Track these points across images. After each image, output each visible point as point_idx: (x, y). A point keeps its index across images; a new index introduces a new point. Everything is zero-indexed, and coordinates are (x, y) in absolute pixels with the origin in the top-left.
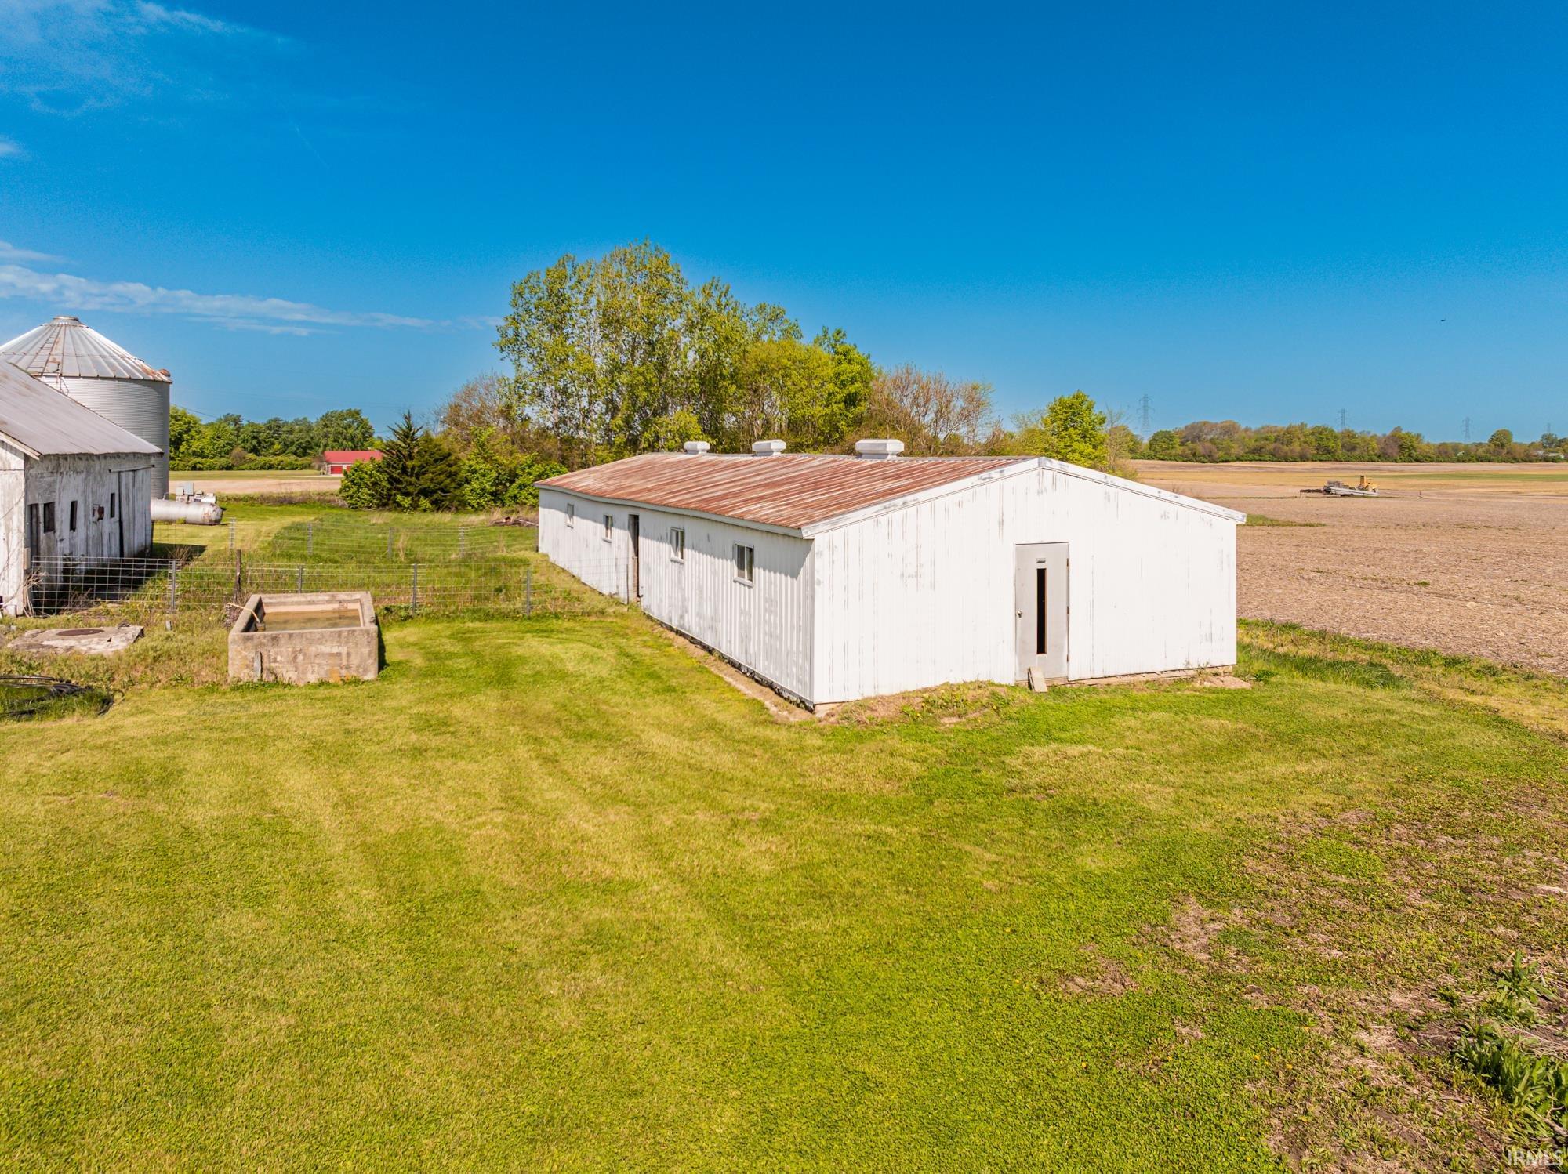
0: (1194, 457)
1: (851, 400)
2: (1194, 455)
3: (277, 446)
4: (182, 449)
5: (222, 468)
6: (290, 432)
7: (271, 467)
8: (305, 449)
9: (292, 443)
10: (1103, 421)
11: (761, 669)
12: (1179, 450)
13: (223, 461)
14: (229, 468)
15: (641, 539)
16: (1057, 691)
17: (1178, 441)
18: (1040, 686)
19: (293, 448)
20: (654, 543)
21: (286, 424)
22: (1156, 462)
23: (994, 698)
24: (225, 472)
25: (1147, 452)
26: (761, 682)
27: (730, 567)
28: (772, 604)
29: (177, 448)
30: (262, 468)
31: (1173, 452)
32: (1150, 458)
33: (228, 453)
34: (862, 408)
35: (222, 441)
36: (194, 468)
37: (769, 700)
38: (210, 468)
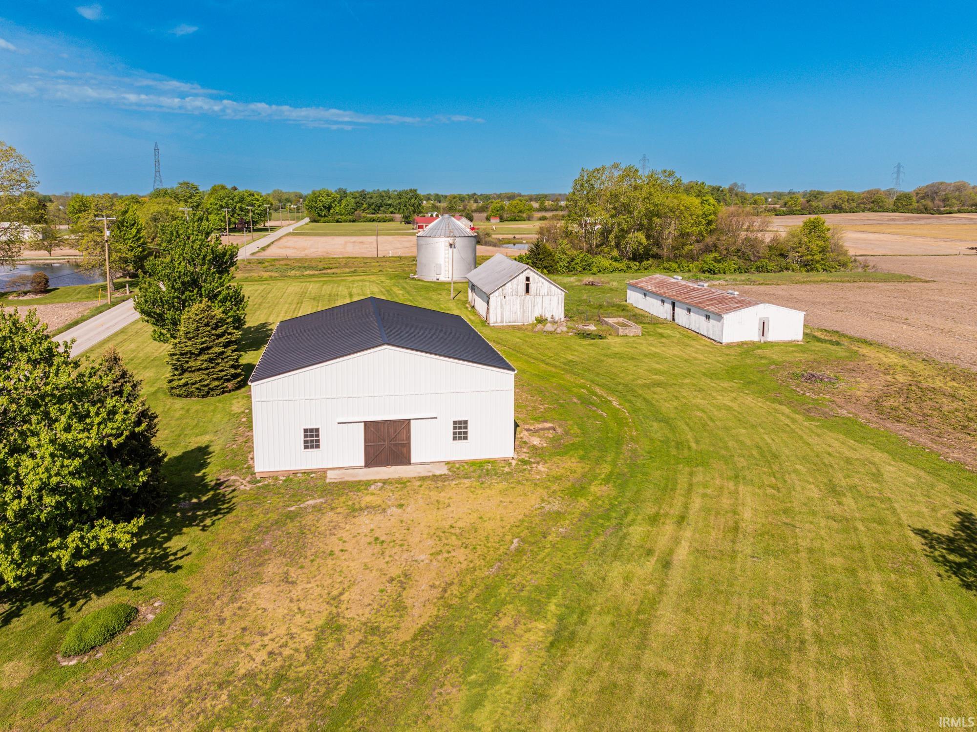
0: (926, 210)
1: (709, 223)
2: (926, 209)
3: (365, 206)
4: (331, 211)
5: (351, 221)
6: (371, 198)
7: (374, 221)
8: (379, 207)
9: (373, 204)
10: (828, 230)
11: (711, 337)
12: (915, 205)
13: (350, 217)
14: (354, 221)
15: (676, 308)
16: (765, 343)
17: (914, 199)
18: (762, 342)
19: (373, 207)
20: (681, 310)
21: (368, 193)
22: (897, 214)
23: (753, 343)
24: (352, 223)
25: (891, 207)
26: (711, 339)
27: (705, 318)
28: (714, 326)
29: (329, 211)
30: (369, 221)
31: (911, 207)
32: (894, 211)
33: (353, 213)
34: (713, 226)
35: (349, 207)
36: (337, 221)
37: (713, 342)
38: (345, 221)
